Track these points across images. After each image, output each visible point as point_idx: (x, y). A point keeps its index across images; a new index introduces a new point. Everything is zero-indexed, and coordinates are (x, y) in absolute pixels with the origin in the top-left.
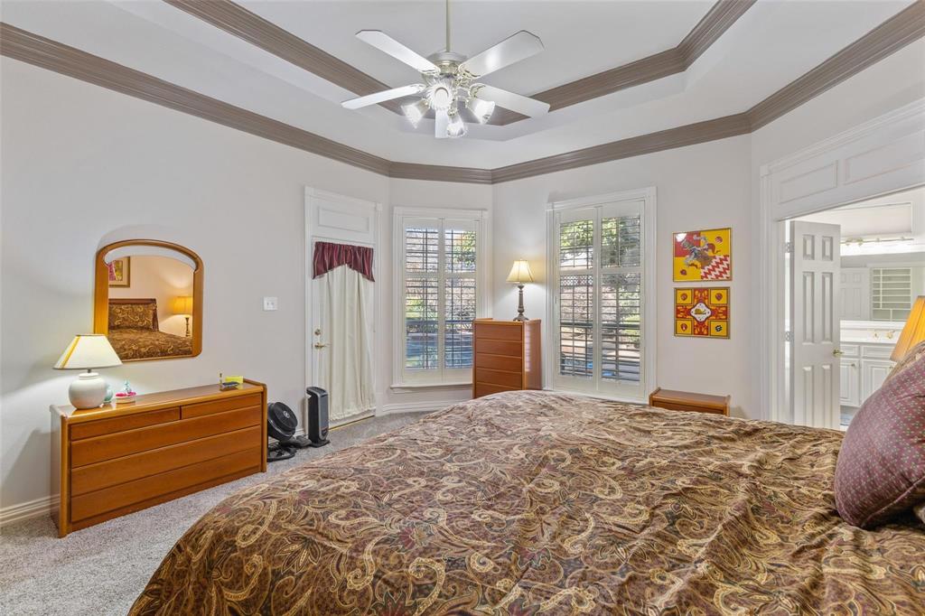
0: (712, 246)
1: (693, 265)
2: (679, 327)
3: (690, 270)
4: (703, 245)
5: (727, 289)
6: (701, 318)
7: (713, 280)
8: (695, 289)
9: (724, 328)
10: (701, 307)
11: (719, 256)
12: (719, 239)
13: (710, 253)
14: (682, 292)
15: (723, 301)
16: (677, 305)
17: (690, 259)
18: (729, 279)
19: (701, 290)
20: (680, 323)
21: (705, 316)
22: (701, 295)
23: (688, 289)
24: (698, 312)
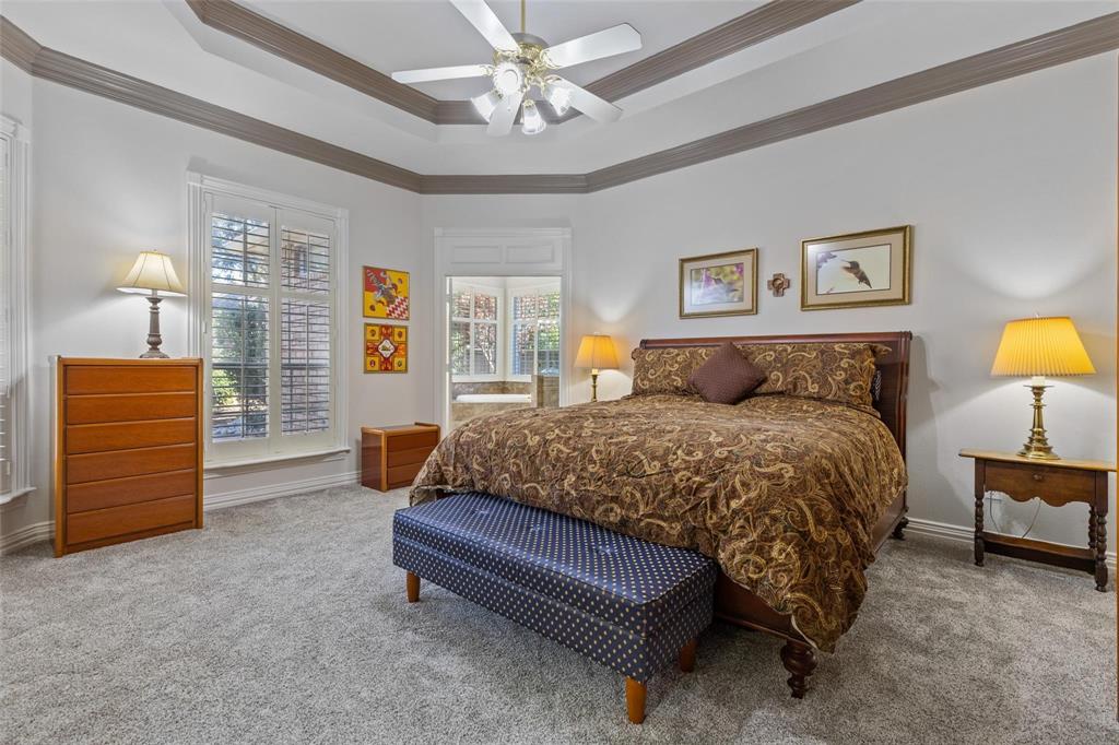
0: (395, 287)
1: (380, 302)
2: (368, 363)
3: (379, 307)
4: (388, 285)
5: (406, 328)
6: (387, 354)
7: (396, 318)
8: (382, 326)
9: (404, 364)
10: (387, 343)
11: (400, 297)
12: (400, 280)
13: (393, 292)
14: (371, 328)
15: (403, 339)
16: (366, 341)
17: (378, 296)
18: (407, 319)
19: (387, 327)
20: (369, 359)
21: (390, 353)
22: (387, 332)
23: (377, 325)
24: (385, 349)
